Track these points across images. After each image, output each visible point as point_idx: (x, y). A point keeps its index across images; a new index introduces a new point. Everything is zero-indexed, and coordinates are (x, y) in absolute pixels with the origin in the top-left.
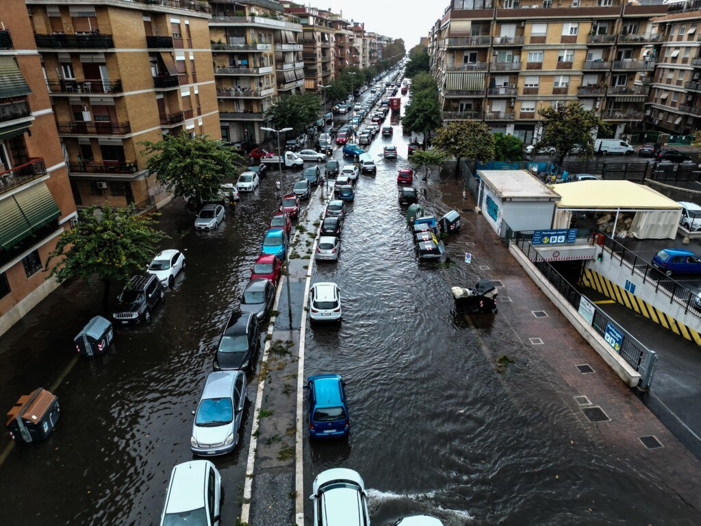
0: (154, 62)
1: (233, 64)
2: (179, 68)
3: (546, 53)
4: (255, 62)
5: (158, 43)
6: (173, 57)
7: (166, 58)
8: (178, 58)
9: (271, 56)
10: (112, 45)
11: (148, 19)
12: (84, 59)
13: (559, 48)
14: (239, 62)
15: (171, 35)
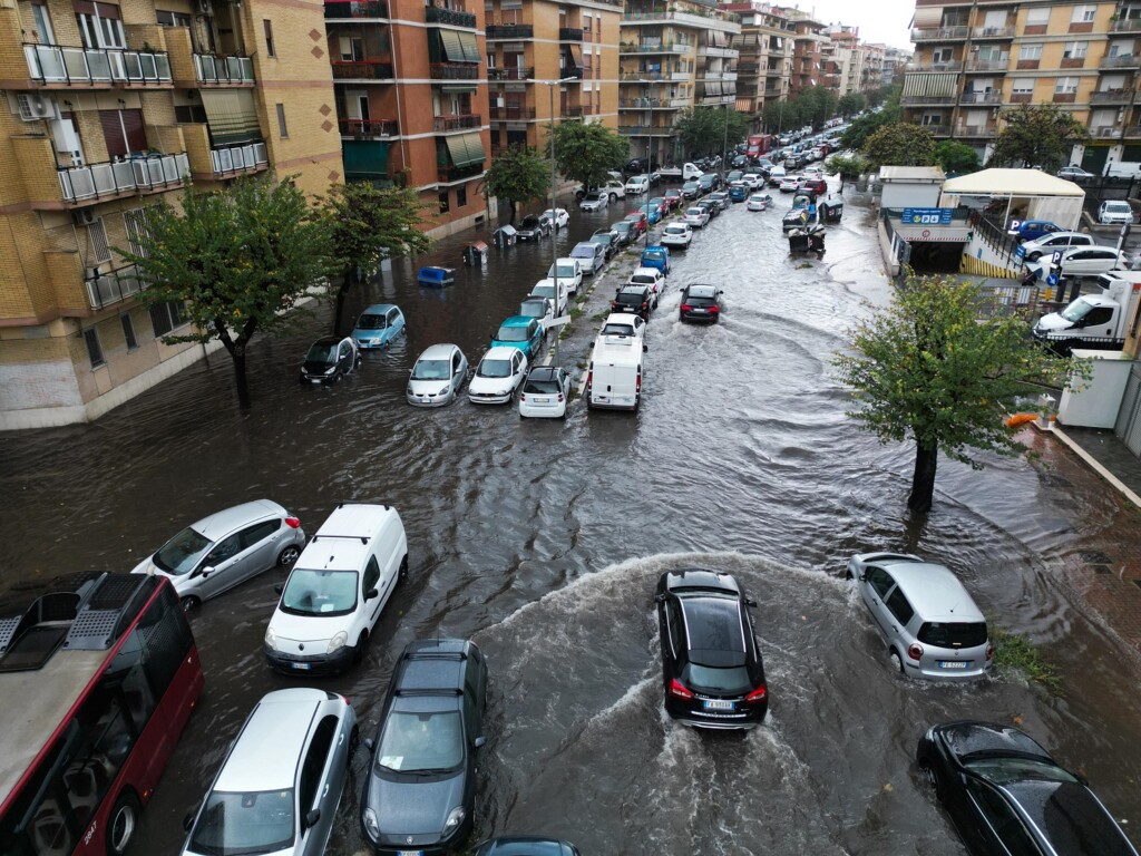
0: (563, 55)
1: (644, 69)
2: (586, 62)
3: (1046, 47)
4: (669, 68)
5: (569, 34)
6: (581, 50)
7: (574, 50)
8: (585, 52)
9: (691, 63)
10: (531, 35)
11: (564, 12)
12: (507, 49)
13: (1066, 39)
14: (650, 67)
15: (582, 28)
